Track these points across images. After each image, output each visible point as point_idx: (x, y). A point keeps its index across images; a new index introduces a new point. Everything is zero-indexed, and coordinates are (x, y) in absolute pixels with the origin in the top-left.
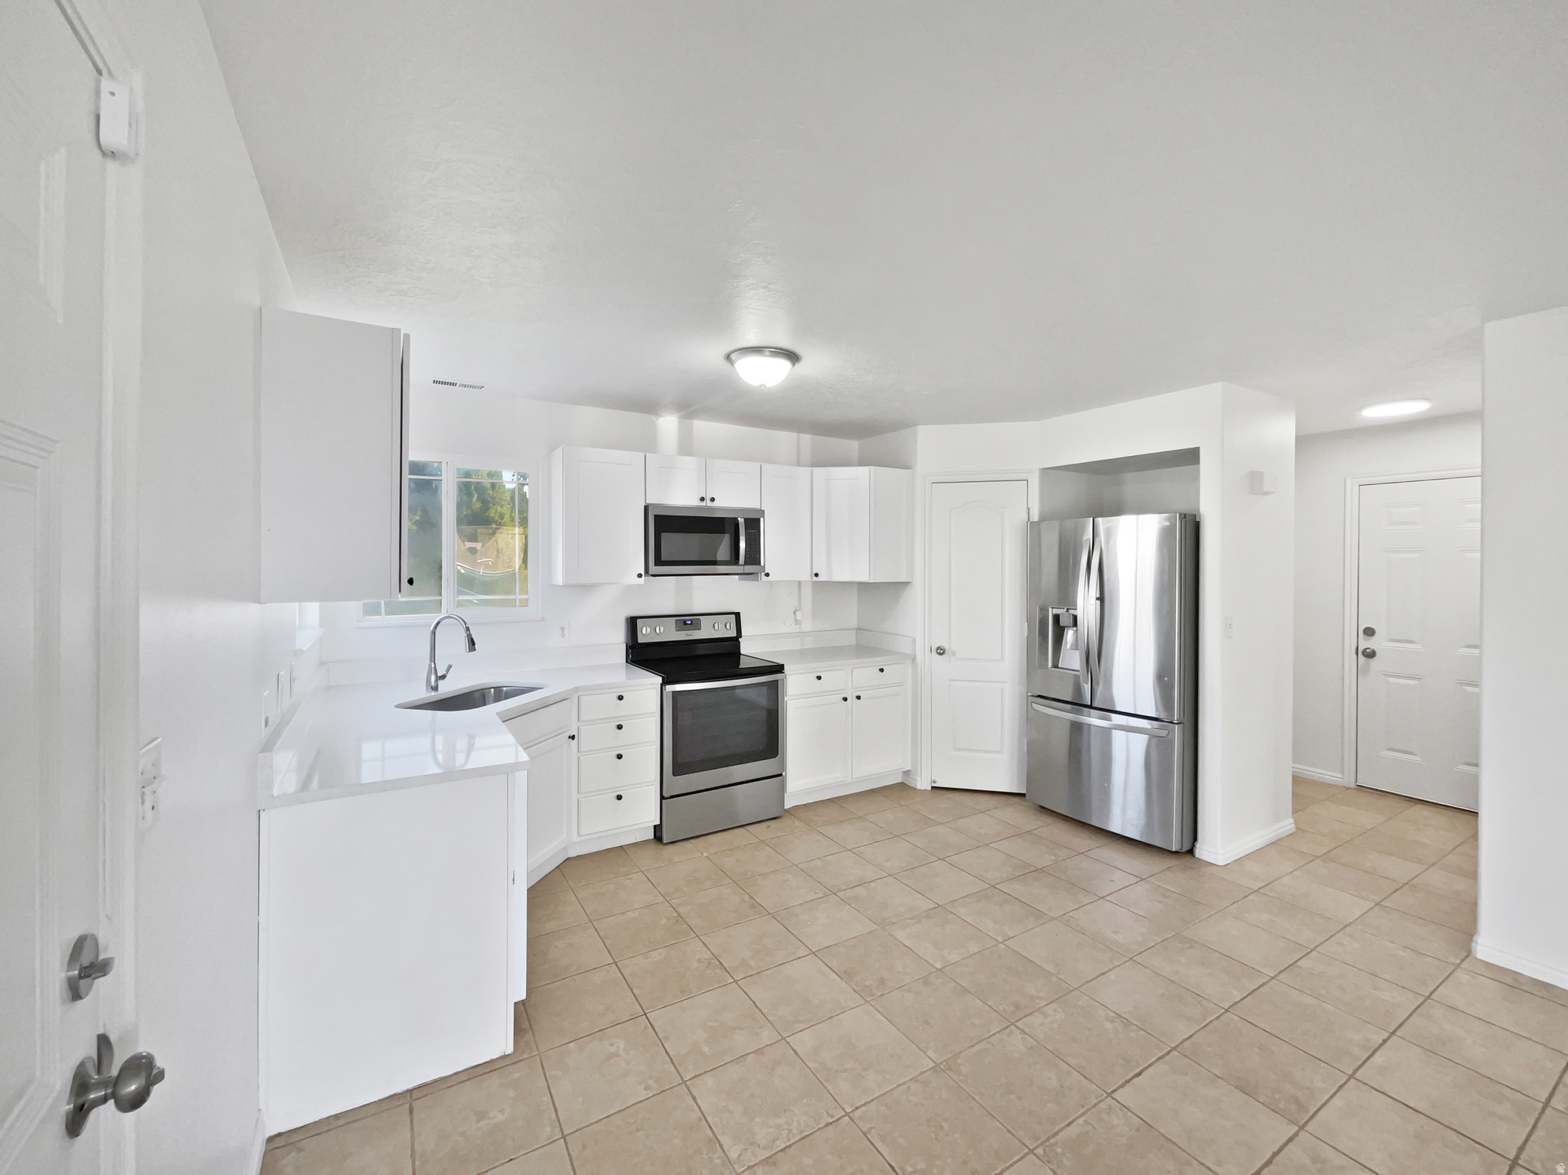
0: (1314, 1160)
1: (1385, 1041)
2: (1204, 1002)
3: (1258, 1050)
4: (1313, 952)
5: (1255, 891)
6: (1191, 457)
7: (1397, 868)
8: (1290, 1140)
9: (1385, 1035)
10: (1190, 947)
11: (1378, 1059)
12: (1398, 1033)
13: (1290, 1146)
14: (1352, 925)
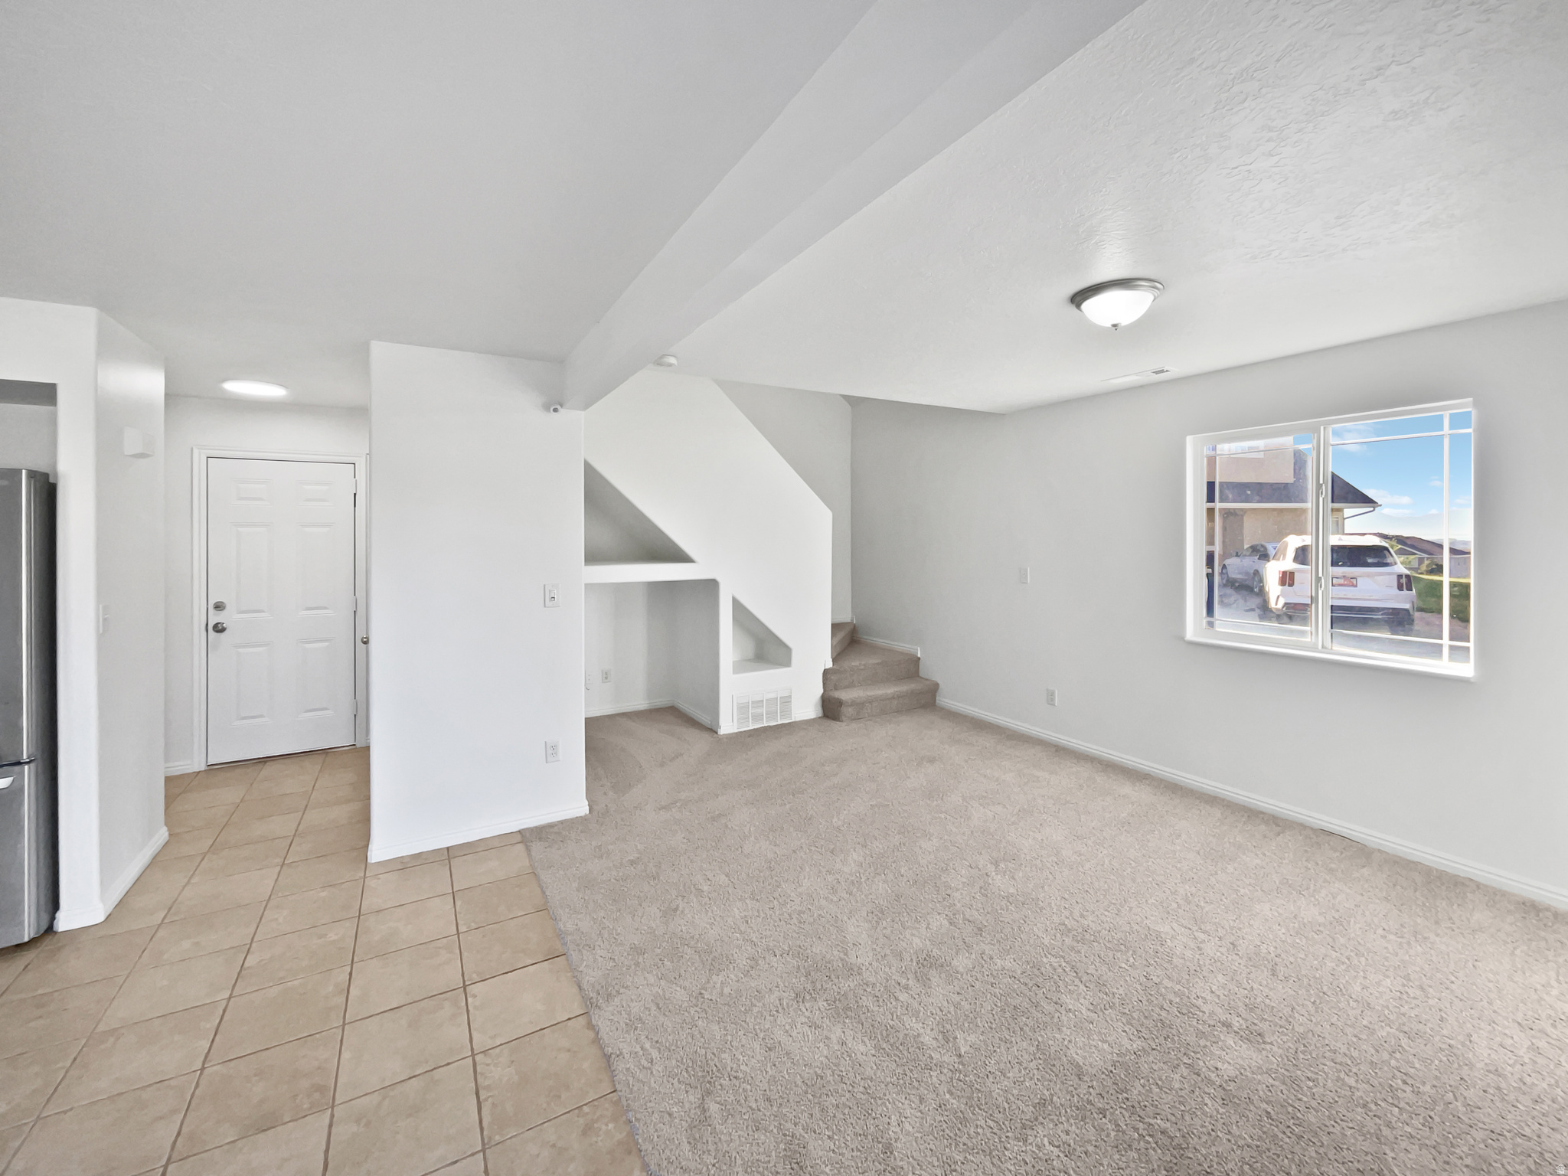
0: (358, 1121)
1: (351, 974)
2: (172, 1083)
3: (257, 1078)
4: (254, 945)
5: (160, 925)
6: (45, 394)
7: (281, 825)
8: (330, 1126)
9: (348, 969)
10: (118, 1039)
11: (354, 992)
12: (356, 960)
13: (334, 1130)
14: (272, 897)
